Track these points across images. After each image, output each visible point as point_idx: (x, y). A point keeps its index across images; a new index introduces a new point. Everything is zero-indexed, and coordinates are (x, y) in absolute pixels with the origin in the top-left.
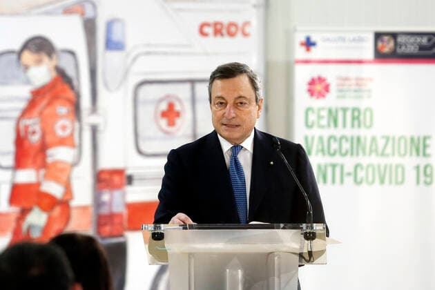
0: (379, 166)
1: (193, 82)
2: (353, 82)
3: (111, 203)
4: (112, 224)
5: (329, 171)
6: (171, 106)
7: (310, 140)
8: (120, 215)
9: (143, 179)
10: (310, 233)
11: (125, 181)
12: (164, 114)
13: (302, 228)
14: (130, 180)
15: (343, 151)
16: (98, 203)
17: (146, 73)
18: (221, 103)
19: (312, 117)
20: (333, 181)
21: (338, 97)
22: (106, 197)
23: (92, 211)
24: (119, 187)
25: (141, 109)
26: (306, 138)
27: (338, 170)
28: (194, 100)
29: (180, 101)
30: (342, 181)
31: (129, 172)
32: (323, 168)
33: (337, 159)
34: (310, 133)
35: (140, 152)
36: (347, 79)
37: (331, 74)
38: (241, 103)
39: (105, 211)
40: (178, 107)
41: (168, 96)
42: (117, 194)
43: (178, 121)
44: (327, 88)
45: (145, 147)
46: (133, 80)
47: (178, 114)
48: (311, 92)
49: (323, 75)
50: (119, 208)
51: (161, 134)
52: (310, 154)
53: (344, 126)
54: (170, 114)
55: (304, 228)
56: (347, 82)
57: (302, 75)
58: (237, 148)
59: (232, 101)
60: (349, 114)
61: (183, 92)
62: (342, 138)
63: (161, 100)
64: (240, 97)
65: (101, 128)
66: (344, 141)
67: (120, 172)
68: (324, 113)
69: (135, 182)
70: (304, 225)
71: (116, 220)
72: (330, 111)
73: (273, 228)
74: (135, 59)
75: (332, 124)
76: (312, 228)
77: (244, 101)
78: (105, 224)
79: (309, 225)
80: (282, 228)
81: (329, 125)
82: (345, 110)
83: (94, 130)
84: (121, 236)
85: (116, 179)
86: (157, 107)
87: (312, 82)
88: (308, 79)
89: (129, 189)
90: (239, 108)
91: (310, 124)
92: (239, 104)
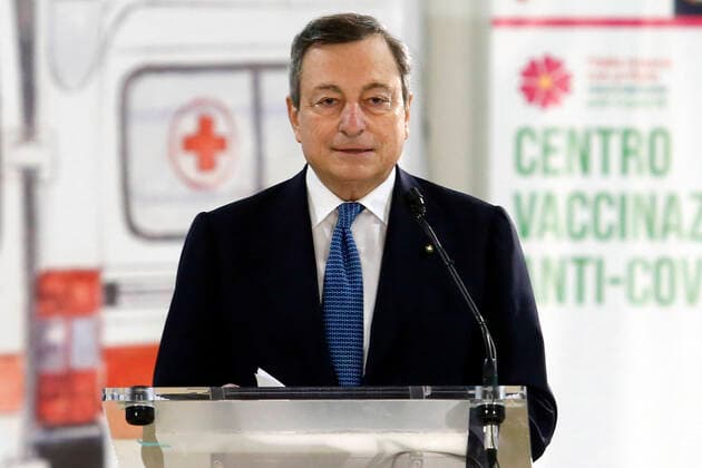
0: (685, 263)
1: (256, 69)
2: (625, 69)
3: (67, 348)
4: (72, 395)
5: (571, 272)
6: (206, 125)
7: (525, 201)
8: (88, 375)
9: (141, 292)
10: (490, 408)
11: (100, 296)
12: (190, 144)
13: (473, 396)
14: (111, 294)
15: (603, 228)
16: (38, 347)
17: (149, 49)
18: (329, 101)
19: (531, 150)
20: (580, 297)
21: (592, 104)
22: (56, 334)
23: (23, 366)
24: (87, 310)
25: (138, 132)
26: (517, 199)
27: (590, 272)
28: (257, 111)
29: (225, 111)
30: (599, 298)
31: (109, 276)
32: (555, 266)
33: (590, 247)
34: (525, 186)
35: (134, 230)
36: (610, 62)
37: (575, 50)
38: (376, 100)
39: (54, 365)
40: (221, 127)
41: (198, 103)
42: (82, 327)
43: (223, 160)
44: (563, 84)
45: (144, 220)
46: (120, 65)
47: (221, 144)
48: (530, 93)
49: (556, 54)
50: (85, 358)
51: (182, 189)
52: (525, 233)
53: (605, 168)
54: (204, 143)
55: (478, 397)
56: (612, 71)
57: (509, 53)
58: (350, 210)
59: (357, 95)
60: (615, 144)
61: (234, 92)
62: (599, 197)
63: (182, 112)
64: (375, 85)
65: (45, 175)
66: (603, 205)
67: (88, 277)
68: (559, 141)
69: (124, 300)
70: (478, 390)
71: (81, 387)
72: (572, 135)
73: (407, 397)
74: (122, 17)
75: (577, 166)
76: (495, 395)
77: (382, 94)
78: (55, 396)
79: (490, 389)
80: (428, 397)
81: (570, 169)
82: (605, 133)
83: (30, 180)
84: (91, 422)
85: (81, 293)
86: (173, 129)
87: (532, 71)
88: (523, 63)
89: (109, 315)
90: (372, 109)
91: (526, 163)
92: (371, 102)
